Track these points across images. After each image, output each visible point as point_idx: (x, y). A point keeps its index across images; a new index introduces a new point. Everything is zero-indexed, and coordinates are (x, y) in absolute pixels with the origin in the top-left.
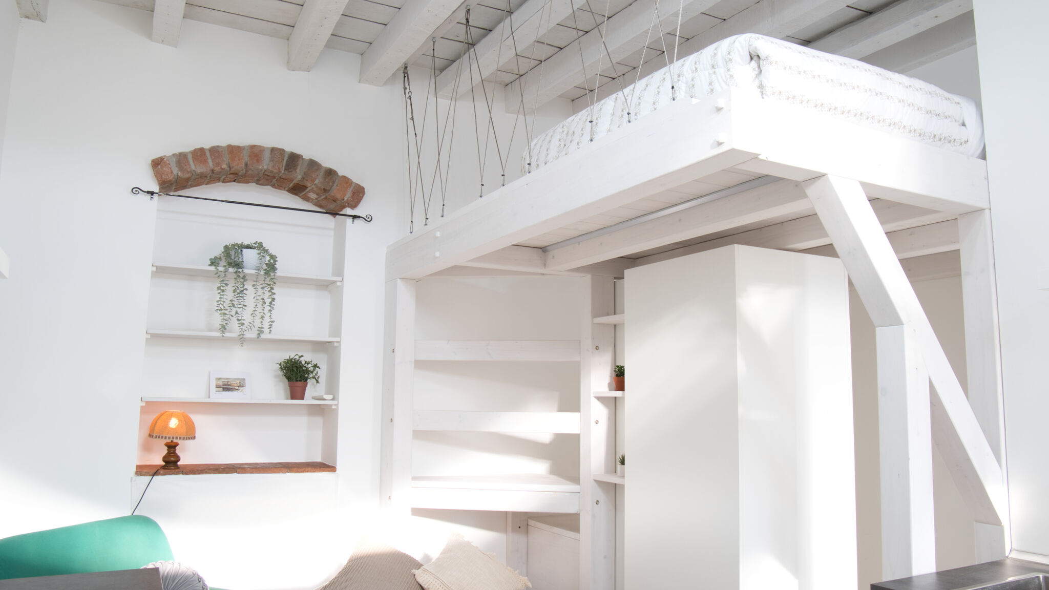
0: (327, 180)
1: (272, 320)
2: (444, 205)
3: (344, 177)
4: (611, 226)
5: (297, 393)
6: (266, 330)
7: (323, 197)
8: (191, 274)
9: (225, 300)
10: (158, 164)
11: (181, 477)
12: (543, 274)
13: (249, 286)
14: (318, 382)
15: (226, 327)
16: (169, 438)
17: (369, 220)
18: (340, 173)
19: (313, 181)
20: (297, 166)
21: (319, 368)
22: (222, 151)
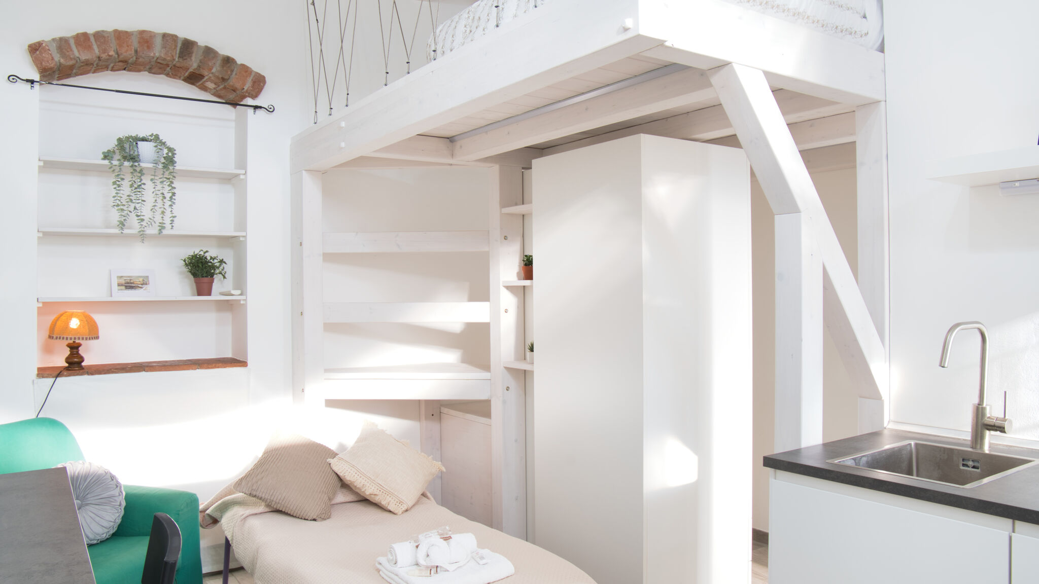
0: (225, 68)
1: (174, 215)
2: (348, 94)
3: (243, 65)
4: (518, 115)
5: (203, 289)
6: (168, 226)
7: (222, 86)
8: (83, 169)
9: (122, 196)
10: (37, 50)
11: (86, 377)
12: (451, 165)
13: (146, 180)
14: (224, 277)
15: (125, 223)
16: (71, 339)
17: (271, 110)
18: (239, 61)
19: (211, 69)
20: (192, 53)
21: (226, 263)
22: (108, 37)
